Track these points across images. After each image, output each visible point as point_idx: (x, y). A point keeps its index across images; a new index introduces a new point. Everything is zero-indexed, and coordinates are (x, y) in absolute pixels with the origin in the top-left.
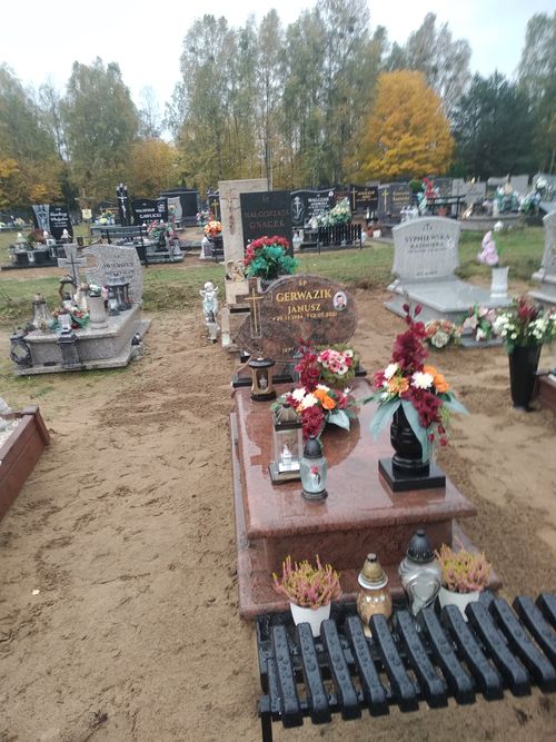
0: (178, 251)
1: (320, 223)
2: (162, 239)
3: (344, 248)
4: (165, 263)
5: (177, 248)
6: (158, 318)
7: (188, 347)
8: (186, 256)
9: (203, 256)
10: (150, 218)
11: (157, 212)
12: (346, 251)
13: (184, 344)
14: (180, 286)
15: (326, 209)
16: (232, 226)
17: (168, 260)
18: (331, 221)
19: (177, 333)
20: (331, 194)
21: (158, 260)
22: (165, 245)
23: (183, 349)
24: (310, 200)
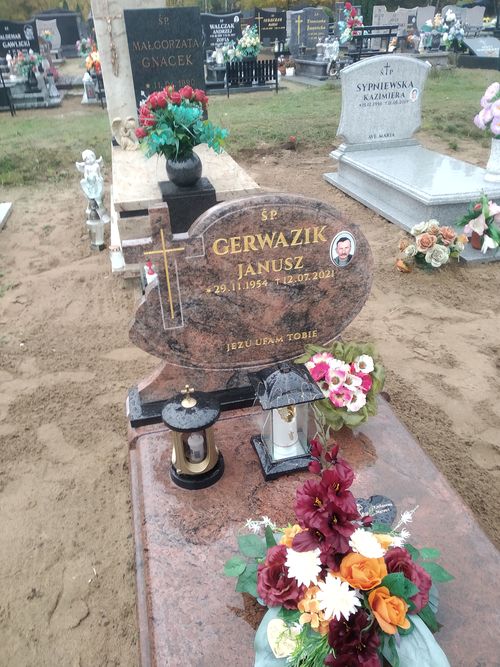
0: (54, 92)
1: (226, 56)
2: (31, 75)
3: (256, 90)
4: (39, 108)
5: (53, 87)
6: (24, 199)
7: (63, 259)
8: (66, 97)
9: (85, 99)
10: (15, 48)
11: (23, 38)
12: (258, 94)
13: (56, 253)
14: (54, 146)
15: (230, 38)
16: (115, 64)
17: (42, 104)
18: (239, 54)
19: (48, 229)
20: (236, 19)
21: (29, 104)
22: (36, 84)
23: (54, 263)
24: (212, 27)
